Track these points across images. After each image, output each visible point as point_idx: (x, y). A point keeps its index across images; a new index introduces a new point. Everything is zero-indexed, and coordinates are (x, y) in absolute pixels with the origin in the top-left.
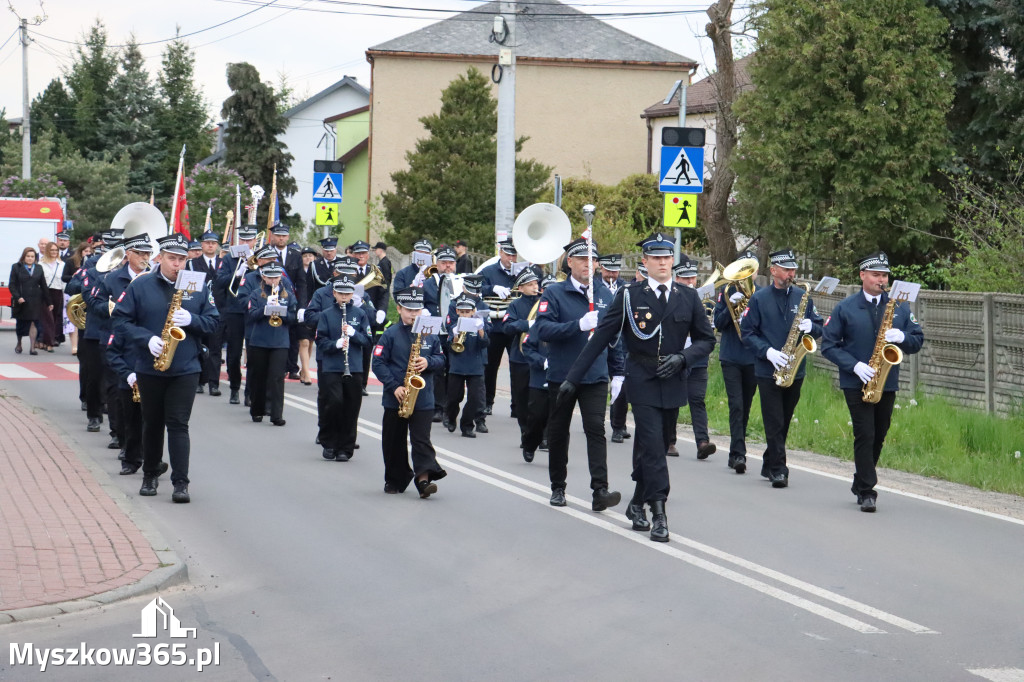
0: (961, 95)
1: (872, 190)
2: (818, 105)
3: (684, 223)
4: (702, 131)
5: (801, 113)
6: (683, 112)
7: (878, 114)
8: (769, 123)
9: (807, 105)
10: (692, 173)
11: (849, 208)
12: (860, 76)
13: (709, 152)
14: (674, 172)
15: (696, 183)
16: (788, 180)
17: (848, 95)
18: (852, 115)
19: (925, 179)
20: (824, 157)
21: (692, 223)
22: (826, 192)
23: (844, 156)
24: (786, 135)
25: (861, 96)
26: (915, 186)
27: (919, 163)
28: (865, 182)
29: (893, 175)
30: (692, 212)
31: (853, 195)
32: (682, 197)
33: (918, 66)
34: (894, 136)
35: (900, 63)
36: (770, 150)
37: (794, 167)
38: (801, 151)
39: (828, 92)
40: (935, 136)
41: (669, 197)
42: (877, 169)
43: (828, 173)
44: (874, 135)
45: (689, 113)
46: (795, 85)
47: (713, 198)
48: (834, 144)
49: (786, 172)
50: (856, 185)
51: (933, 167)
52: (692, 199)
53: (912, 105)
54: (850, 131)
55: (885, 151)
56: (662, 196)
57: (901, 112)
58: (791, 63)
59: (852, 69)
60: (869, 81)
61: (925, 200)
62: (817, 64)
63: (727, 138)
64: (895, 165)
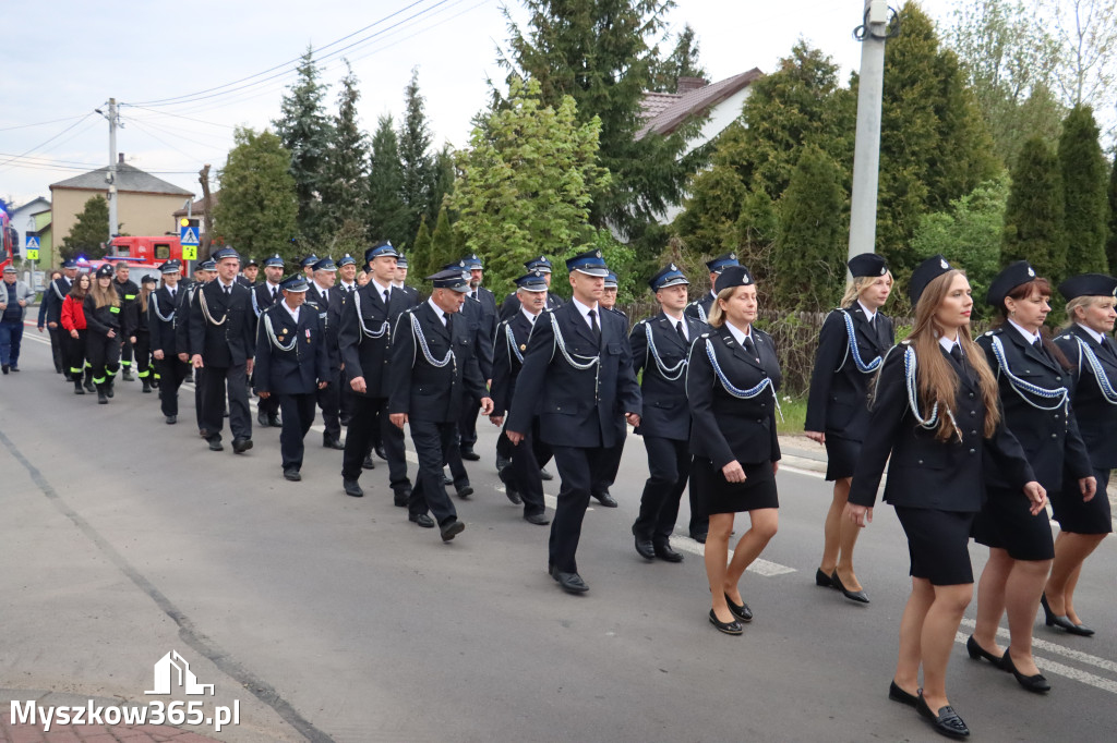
0: (302, 209)
1: (268, 245)
2: (246, 212)
3: (192, 258)
4: (198, 221)
5: (238, 214)
6: (190, 213)
7: (270, 215)
8: (226, 218)
9: (241, 211)
10: (194, 237)
11: (259, 252)
12: (262, 200)
13: (202, 229)
14: (187, 236)
15: (197, 242)
16: (234, 241)
17: (257, 207)
18: (259, 215)
19: (289, 241)
20: (249, 232)
21: (195, 258)
22: (250, 246)
23: (256, 232)
24: (233, 223)
25: (263, 208)
26: (284, 244)
27: (286, 235)
28: (265, 242)
29: (276, 239)
30: (195, 253)
31: (260, 248)
32: (191, 247)
33: (285, 197)
34: (276, 224)
35: (278, 196)
36: (227, 229)
37: (237, 236)
38: (239, 229)
39: (249, 206)
40: (292, 225)
41: (185, 247)
42: (270, 237)
43: (250, 238)
44: (268, 224)
45: (193, 214)
46: (236, 203)
47: (203, 248)
48: (252, 227)
49: (233, 238)
50: (262, 243)
51: (292, 237)
52: (195, 248)
53: (283, 212)
54: (258, 222)
55: (273, 230)
56: (181, 249)
57: (278, 215)
58: (234, 194)
59: (259, 198)
60: (266, 202)
61: (289, 250)
62: (245, 194)
63: (208, 224)
64: (276, 235)
